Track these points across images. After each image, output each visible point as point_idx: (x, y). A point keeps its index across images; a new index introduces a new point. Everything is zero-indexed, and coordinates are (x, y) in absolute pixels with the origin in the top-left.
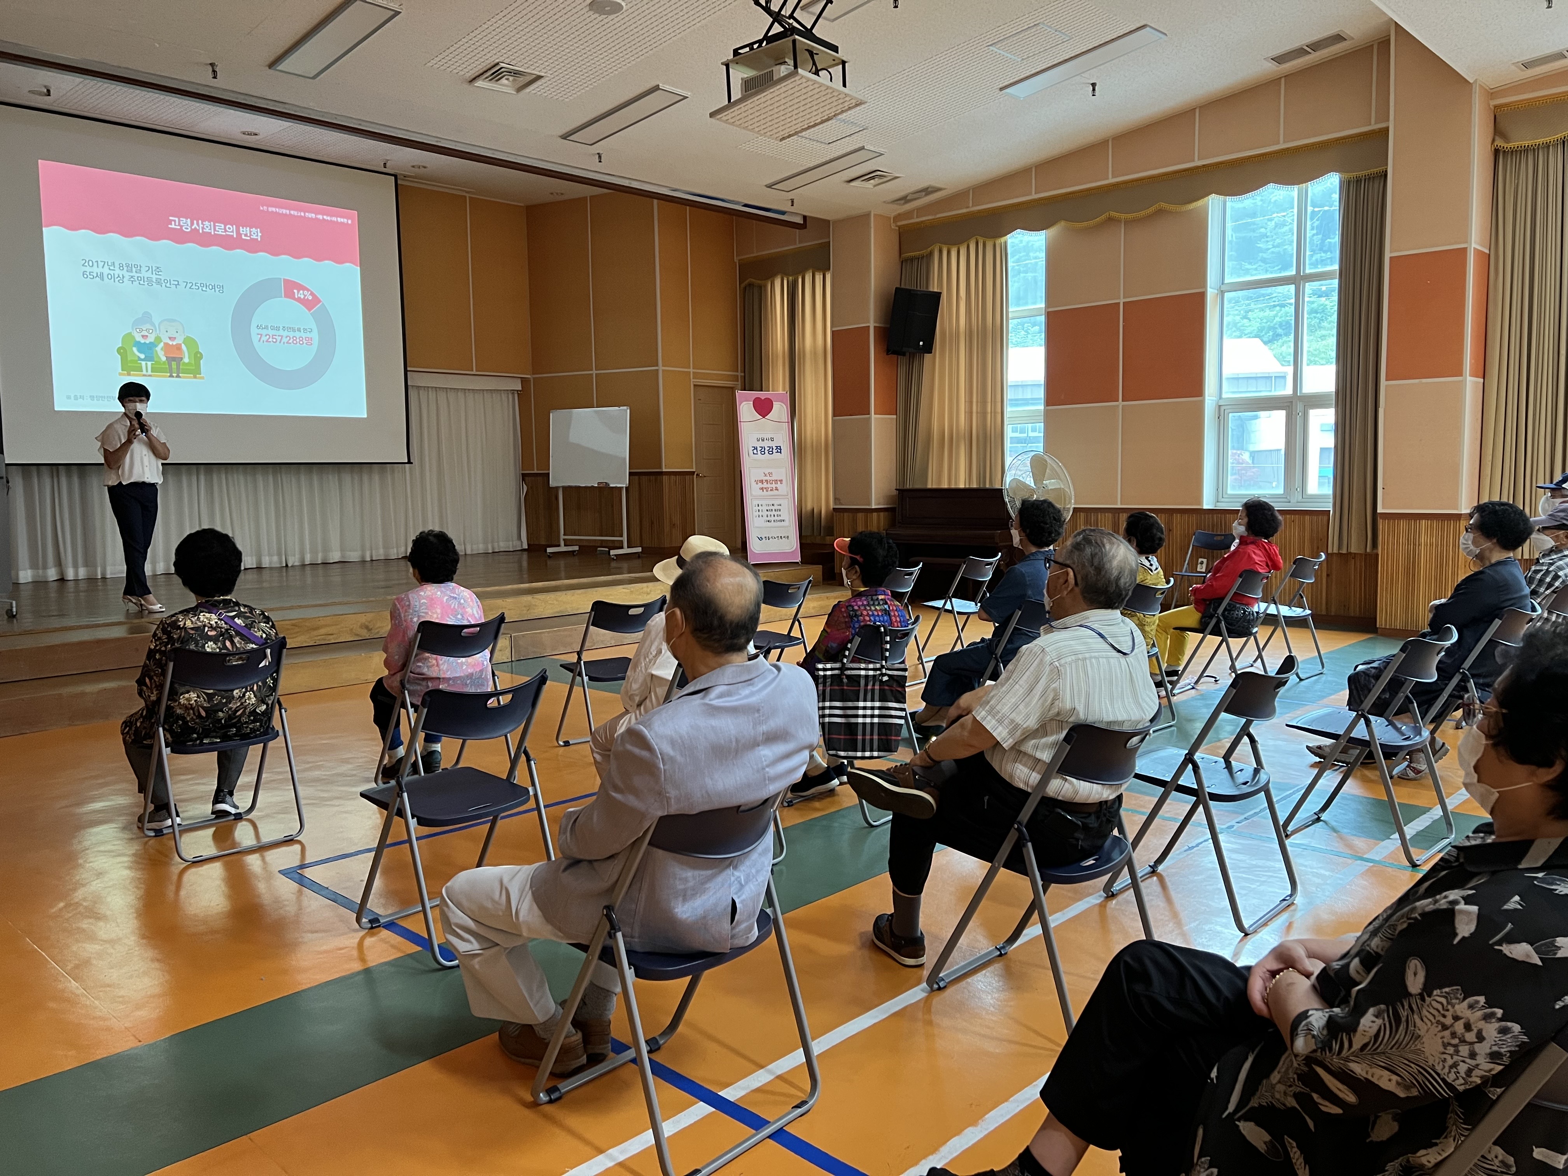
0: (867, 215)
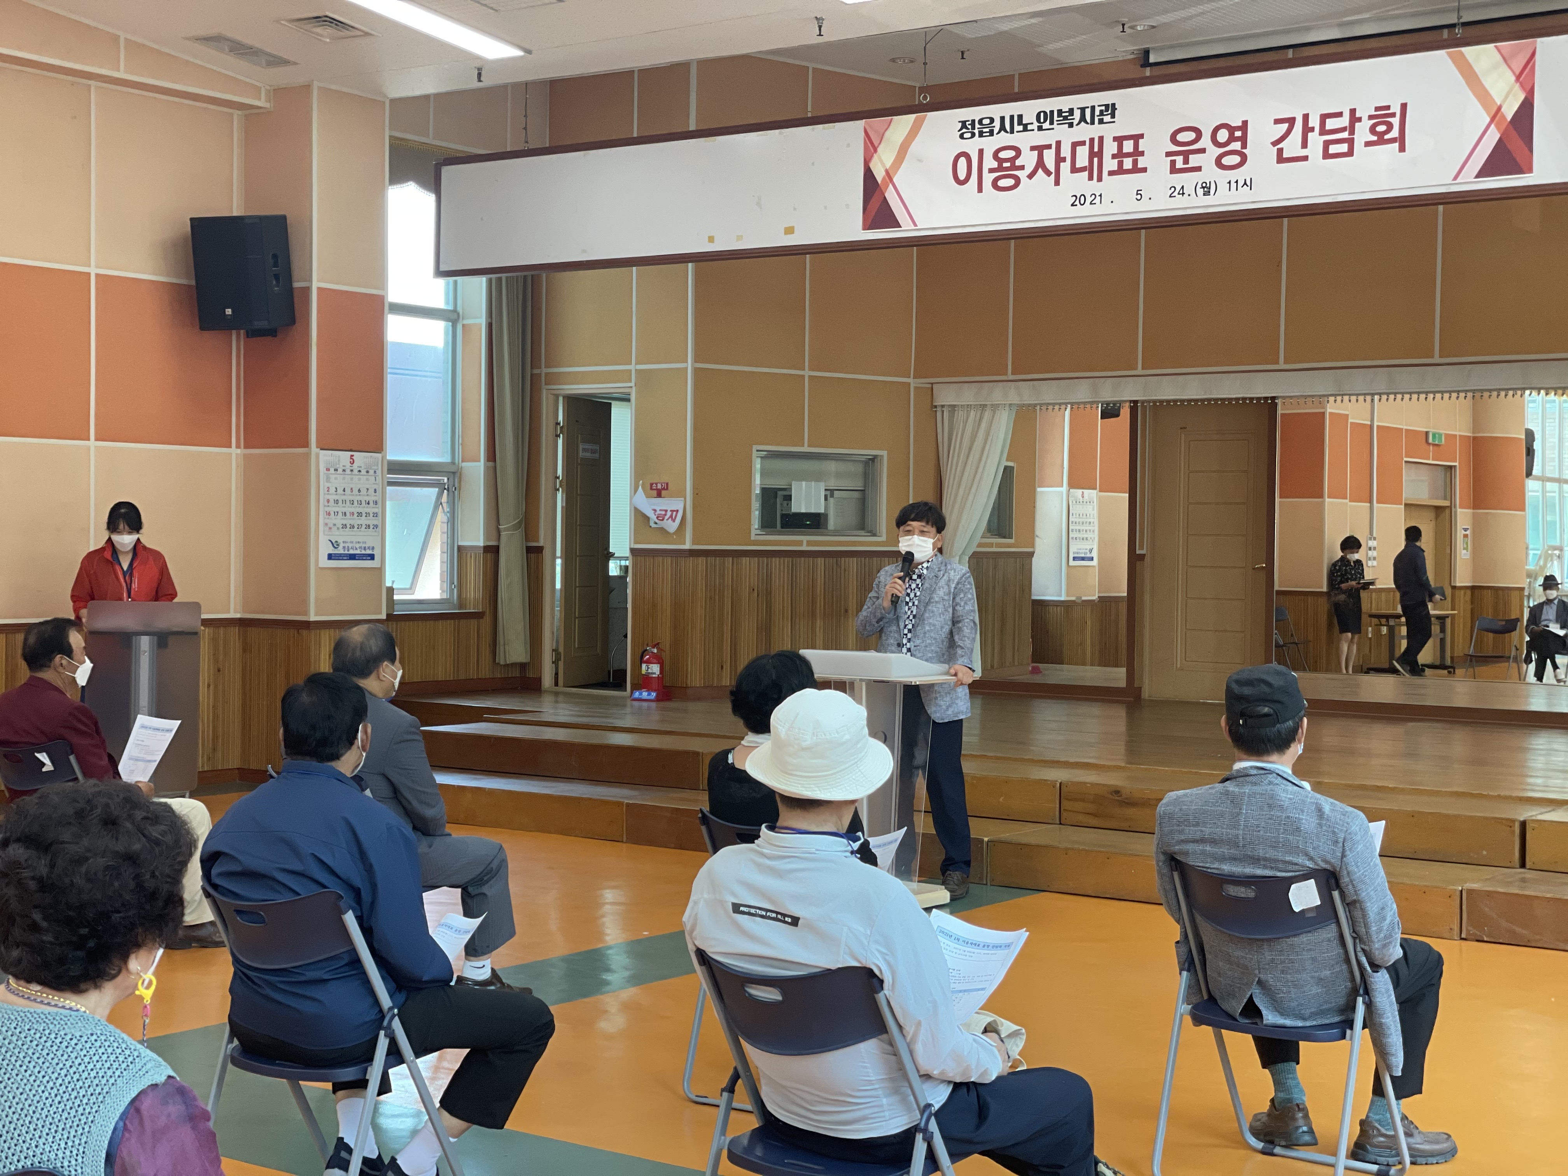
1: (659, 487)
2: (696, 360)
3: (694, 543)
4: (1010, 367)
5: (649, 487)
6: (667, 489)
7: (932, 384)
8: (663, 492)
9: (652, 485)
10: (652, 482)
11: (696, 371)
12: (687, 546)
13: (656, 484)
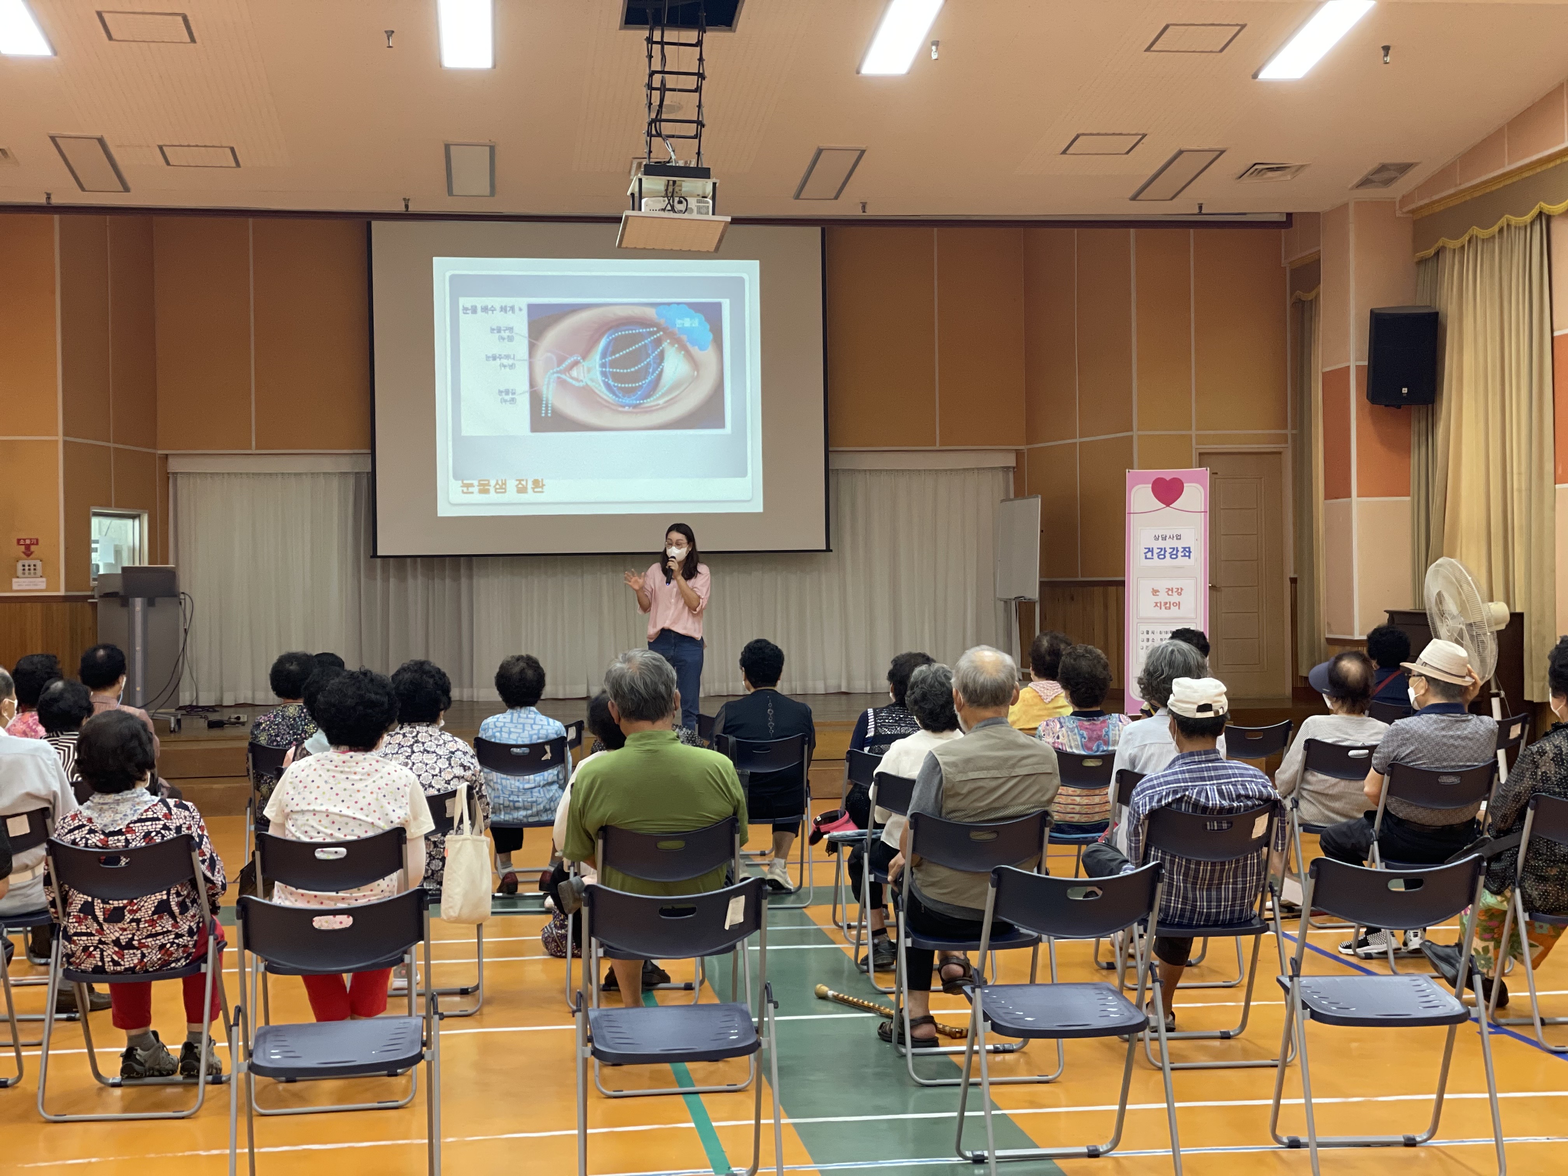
0: (1346, 206)
1: (28, 542)
2: (66, 433)
3: (66, 590)
4: (254, 443)
5: (15, 541)
6: (37, 544)
7: (167, 455)
8: (33, 548)
9: (19, 540)
10: (20, 537)
11: (65, 442)
12: (62, 593)
13: (25, 540)
